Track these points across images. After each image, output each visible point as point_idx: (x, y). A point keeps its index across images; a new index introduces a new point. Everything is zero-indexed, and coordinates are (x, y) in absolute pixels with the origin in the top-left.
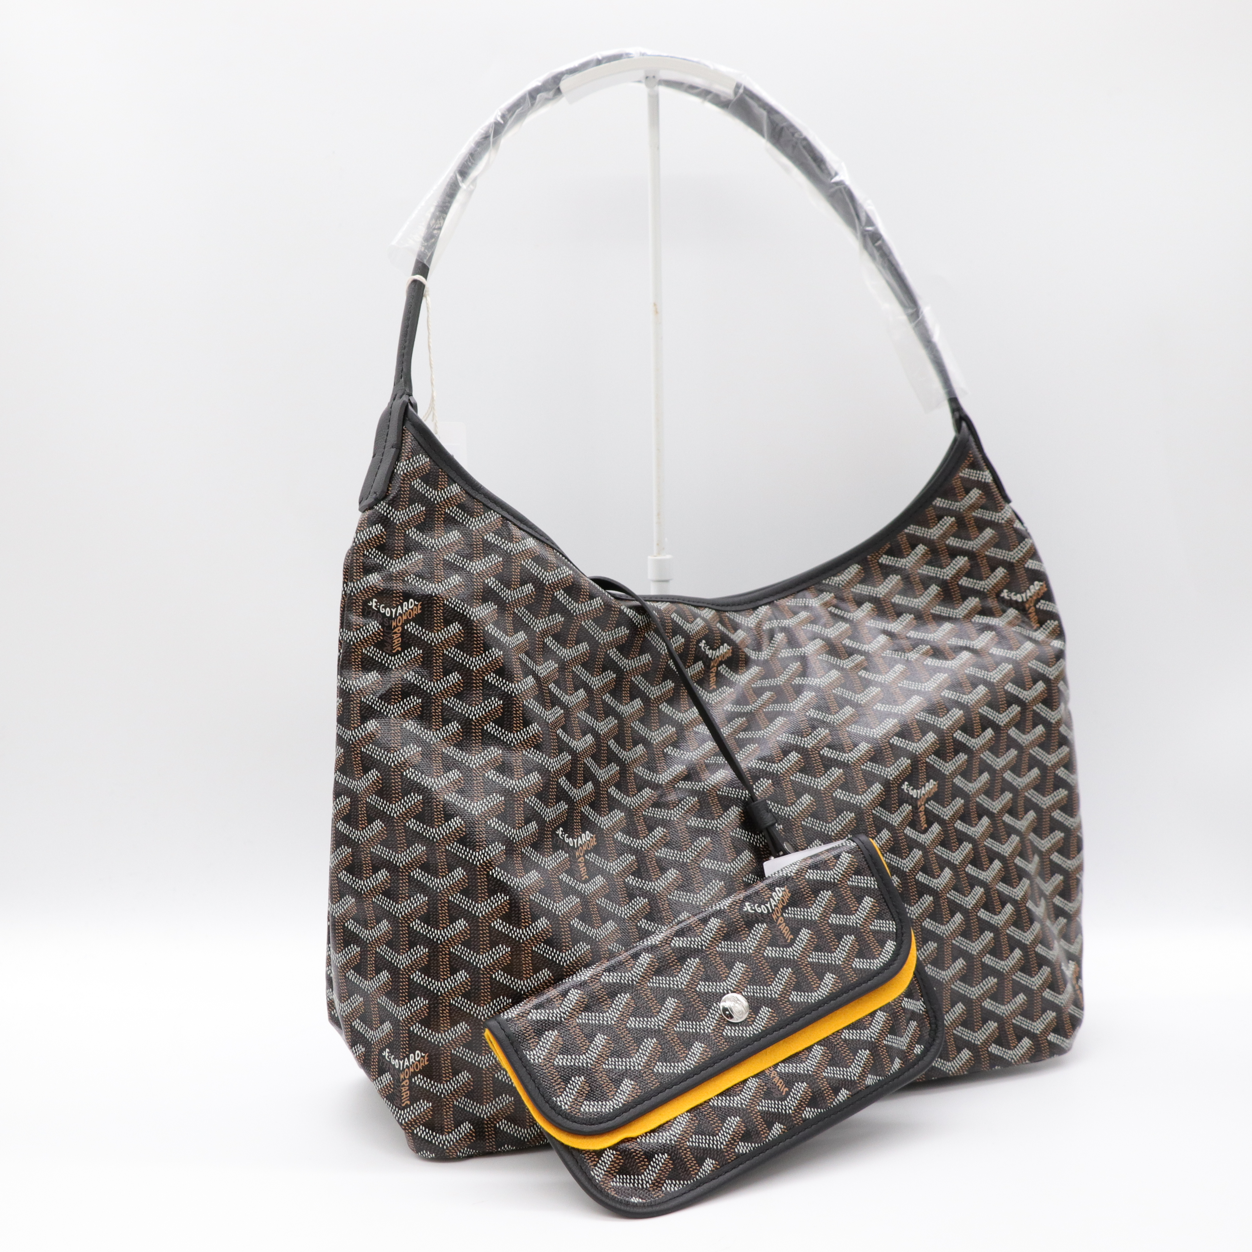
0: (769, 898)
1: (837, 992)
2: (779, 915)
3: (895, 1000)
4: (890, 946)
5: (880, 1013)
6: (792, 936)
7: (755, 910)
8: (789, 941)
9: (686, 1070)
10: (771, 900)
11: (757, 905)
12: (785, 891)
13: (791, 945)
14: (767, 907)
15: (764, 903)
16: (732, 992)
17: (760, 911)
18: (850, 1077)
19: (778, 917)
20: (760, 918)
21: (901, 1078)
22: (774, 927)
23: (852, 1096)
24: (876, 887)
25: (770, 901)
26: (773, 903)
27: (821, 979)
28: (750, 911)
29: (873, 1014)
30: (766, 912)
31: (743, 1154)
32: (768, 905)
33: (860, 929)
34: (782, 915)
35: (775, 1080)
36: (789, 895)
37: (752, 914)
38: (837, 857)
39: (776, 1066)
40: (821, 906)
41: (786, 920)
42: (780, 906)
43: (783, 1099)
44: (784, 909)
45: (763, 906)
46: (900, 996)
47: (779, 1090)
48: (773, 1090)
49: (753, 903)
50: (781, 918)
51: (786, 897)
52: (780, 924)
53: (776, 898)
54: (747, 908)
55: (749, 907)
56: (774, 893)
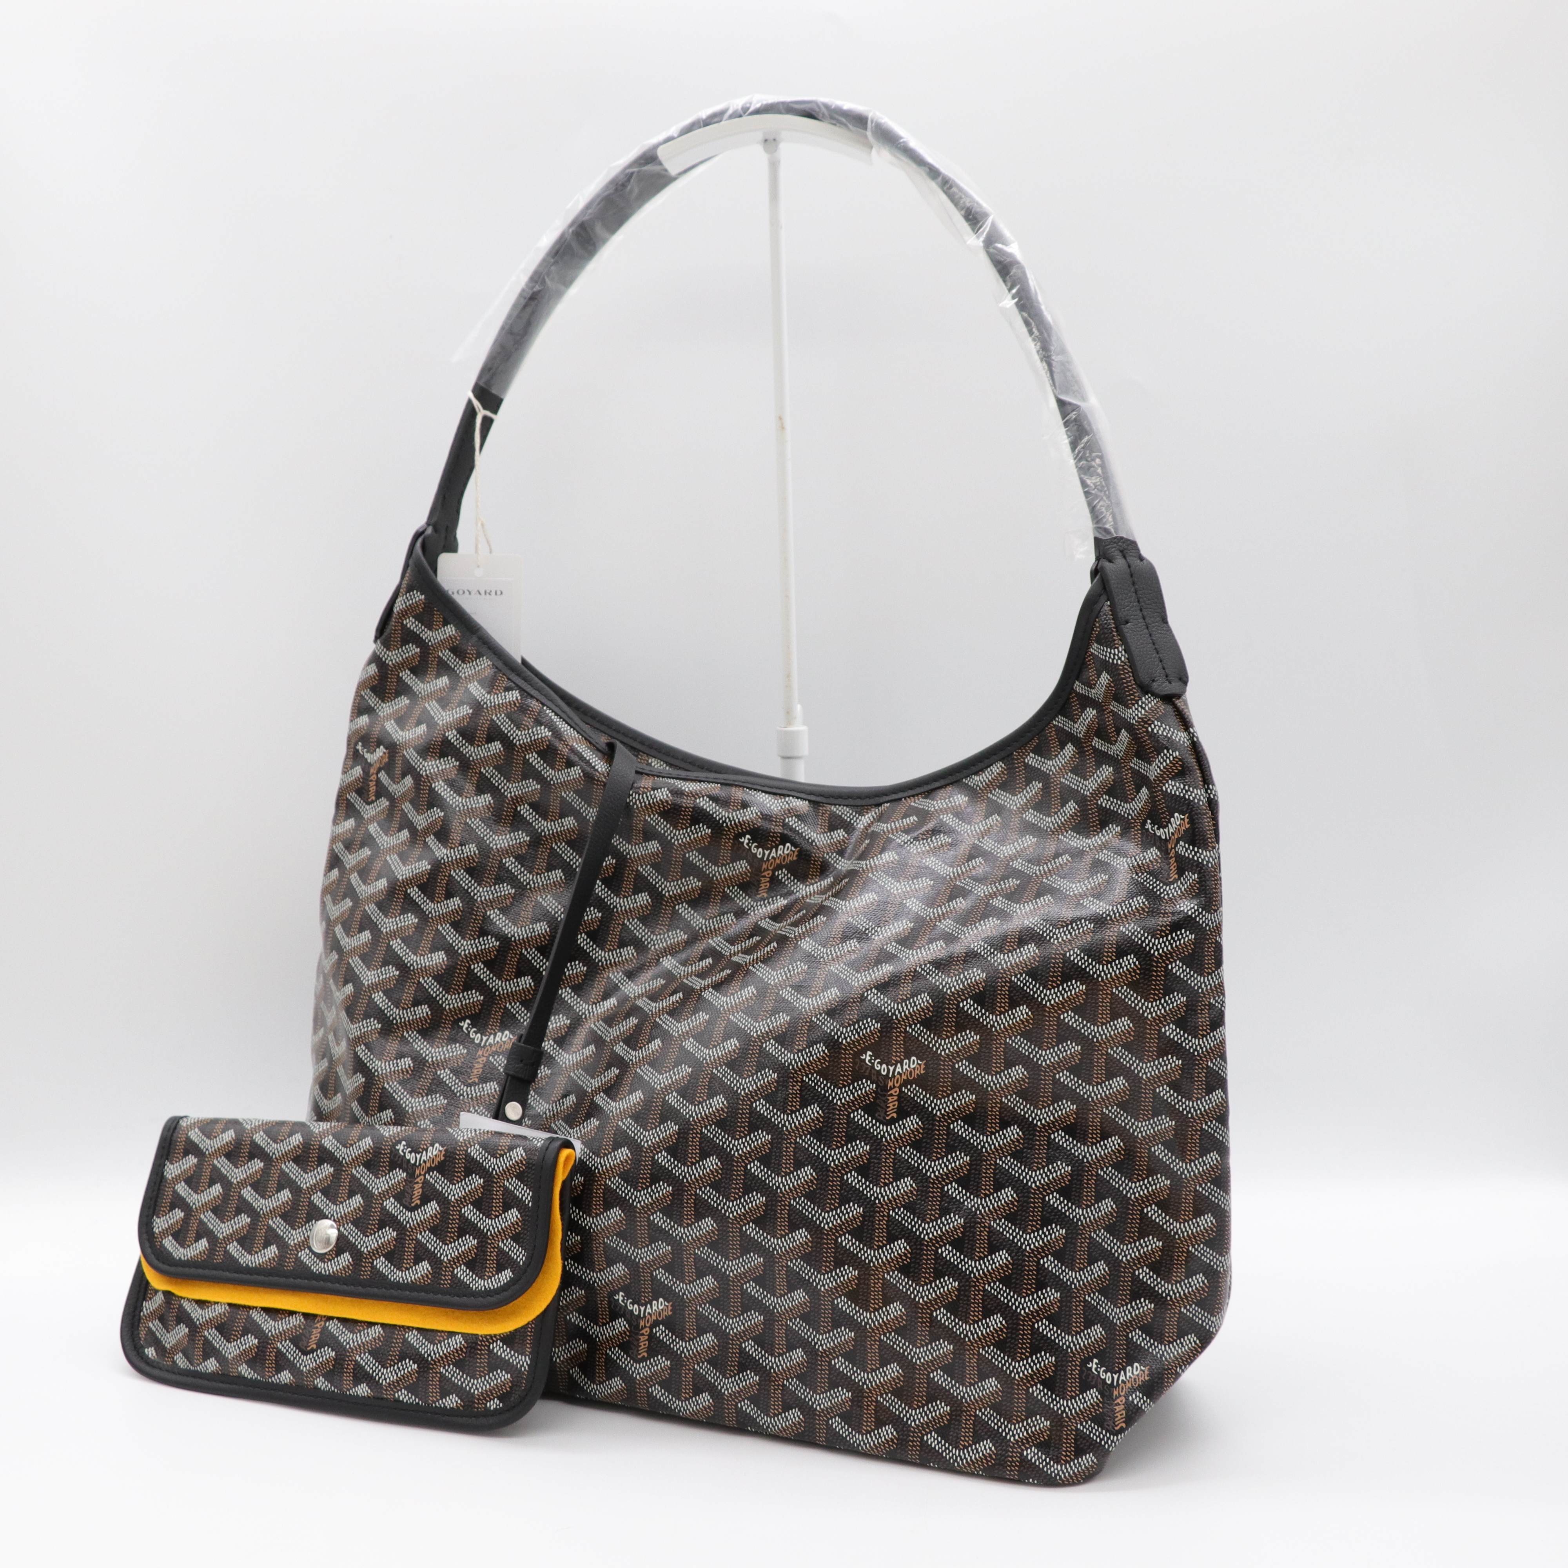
0: (423, 1149)
1: (420, 1286)
2: (423, 1173)
3: (486, 1336)
4: (506, 1275)
5: (459, 1338)
6: (418, 1202)
7: (405, 1153)
9: (247, 1265)
10: (424, 1153)
11: (410, 1149)
12: (441, 1151)
13: (412, 1210)
14: (416, 1158)
15: (417, 1152)
16: (334, 1221)
17: (408, 1158)
18: (379, 1378)
19: (420, 1175)
20: (405, 1165)
21: (446, 1418)
22: (411, 1182)
23: (374, 1398)
24: (530, 1204)
25: (422, 1153)
26: (424, 1158)
27: (416, 1263)
28: (400, 1151)
29: (451, 1334)
30: (412, 1162)
31: (244, 1377)
32: (418, 1156)
33: (488, 1238)
34: (425, 1175)
35: (314, 1331)
36: (442, 1158)
37: (400, 1156)
38: (511, 1149)
39: (330, 1318)
40: (465, 1189)
41: (426, 1183)
42: (428, 1165)
43: (305, 1353)
44: (430, 1169)
45: (413, 1154)
46: (495, 1336)
47: (308, 1342)
48: (304, 1338)
49: (408, 1145)
50: (422, 1177)
51: (438, 1159)
52: (417, 1183)
53: (429, 1154)
54: (400, 1147)
55: (402, 1148)
56: (431, 1148)
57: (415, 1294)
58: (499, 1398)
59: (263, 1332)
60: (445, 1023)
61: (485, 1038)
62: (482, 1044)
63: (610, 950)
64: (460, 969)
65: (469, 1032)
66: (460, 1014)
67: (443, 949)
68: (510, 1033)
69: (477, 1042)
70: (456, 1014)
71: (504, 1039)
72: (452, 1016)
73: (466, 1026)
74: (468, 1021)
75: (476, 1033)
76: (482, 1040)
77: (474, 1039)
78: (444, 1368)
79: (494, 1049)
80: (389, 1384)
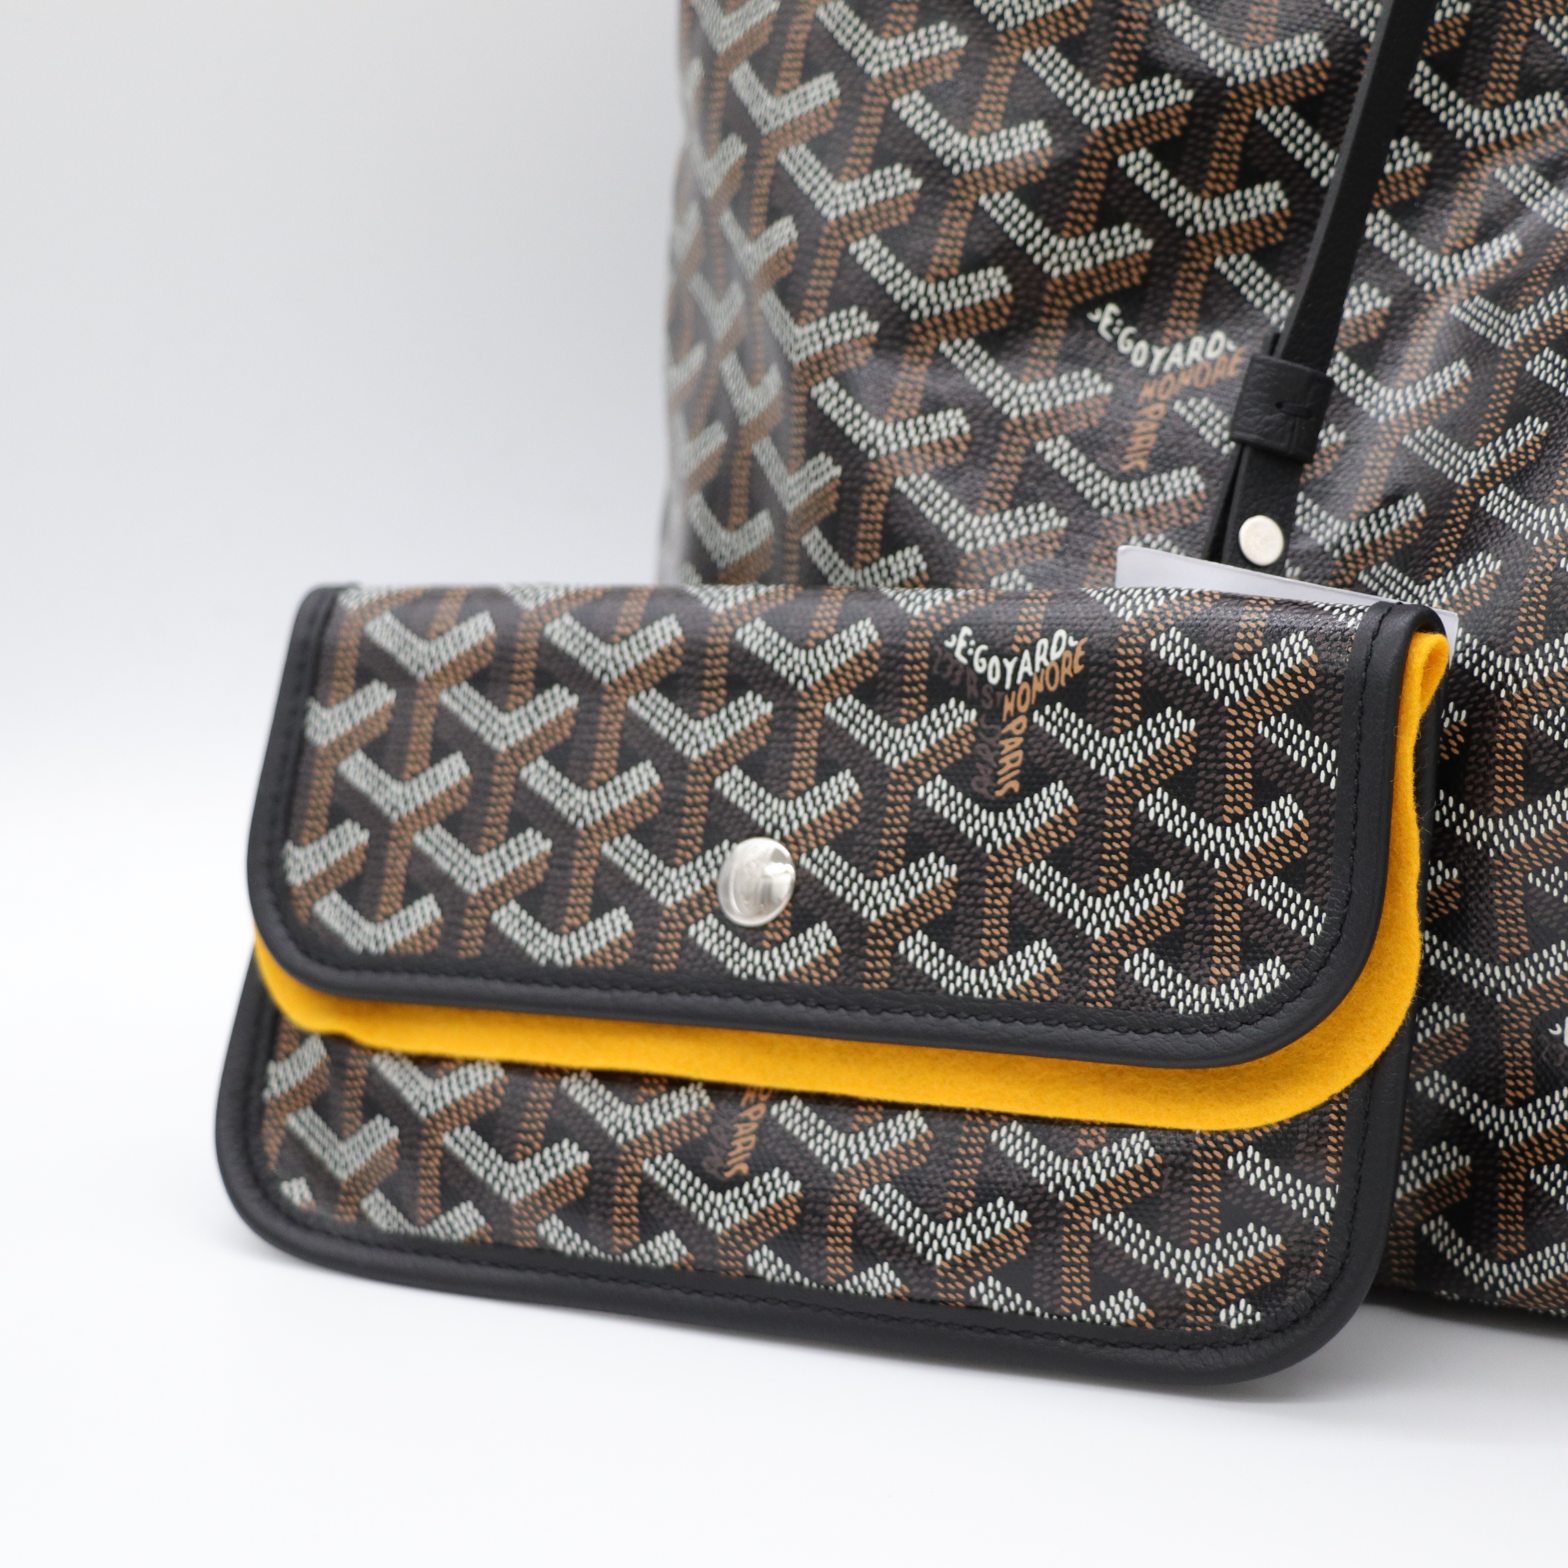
0: (1023, 646)
1: (1028, 1007)
2: (1023, 709)
3: (1214, 1134)
4: (1270, 974)
5: (1140, 1143)
6: (1015, 786)
7: (970, 659)
8: (999, 793)
9: (550, 962)
10: (1026, 655)
11: (984, 647)
12: (1073, 650)
13: (997, 806)
14: (1003, 670)
15: (1004, 653)
16: (783, 840)
17: (980, 670)
18: (925, 1249)
19: (1017, 713)
20: (972, 690)
21: (1108, 1351)
22: (991, 734)
23: (911, 1299)
24: (1333, 784)
25: (1020, 656)
26: (1025, 668)
27: (1016, 946)
28: (958, 654)
29: (1119, 1131)
30: (994, 680)
31: (553, 1252)
32: (1010, 665)
33: (1215, 875)
34: (1029, 714)
35: (741, 1129)
36: (1078, 668)
37: (957, 666)
38: (1274, 635)
39: (780, 1095)
40: (1144, 749)
41: (1032, 733)
42: (1038, 687)
43: (719, 1186)
44: (1044, 699)
45: (995, 660)
46: (1240, 1134)
47: (726, 1159)
48: (713, 1148)
49: (979, 637)
50: (1023, 720)
51: (1066, 671)
52: (1010, 735)
53: (1040, 658)
54: (958, 643)
55: (962, 644)
56: (1044, 642)
57: (1018, 1027)
58: (1251, 1298)
59: (601, 1133)
60: (1050, 316)
61: (1159, 353)
62: (1153, 369)
63: (1495, 104)
64: (1088, 169)
65: (1116, 338)
66: (1091, 288)
67: (1041, 116)
68: (1229, 335)
69: (1138, 362)
70: (1080, 290)
71: (1211, 354)
72: (1070, 296)
73: (1107, 321)
74: (1112, 308)
75: (1135, 338)
76: (1151, 357)
77: (1128, 357)
78: (1102, 1220)
79: (1185, 381)
80: (953, 1263)
